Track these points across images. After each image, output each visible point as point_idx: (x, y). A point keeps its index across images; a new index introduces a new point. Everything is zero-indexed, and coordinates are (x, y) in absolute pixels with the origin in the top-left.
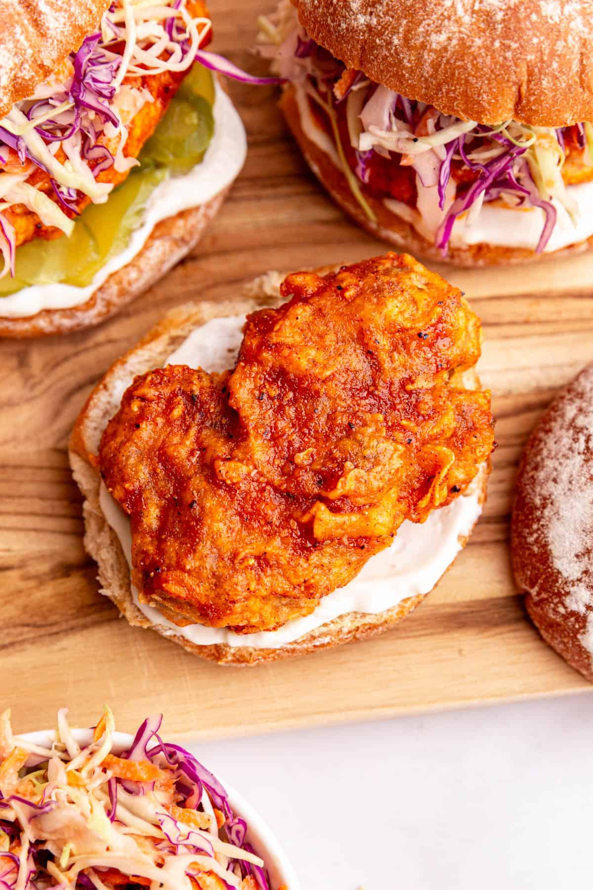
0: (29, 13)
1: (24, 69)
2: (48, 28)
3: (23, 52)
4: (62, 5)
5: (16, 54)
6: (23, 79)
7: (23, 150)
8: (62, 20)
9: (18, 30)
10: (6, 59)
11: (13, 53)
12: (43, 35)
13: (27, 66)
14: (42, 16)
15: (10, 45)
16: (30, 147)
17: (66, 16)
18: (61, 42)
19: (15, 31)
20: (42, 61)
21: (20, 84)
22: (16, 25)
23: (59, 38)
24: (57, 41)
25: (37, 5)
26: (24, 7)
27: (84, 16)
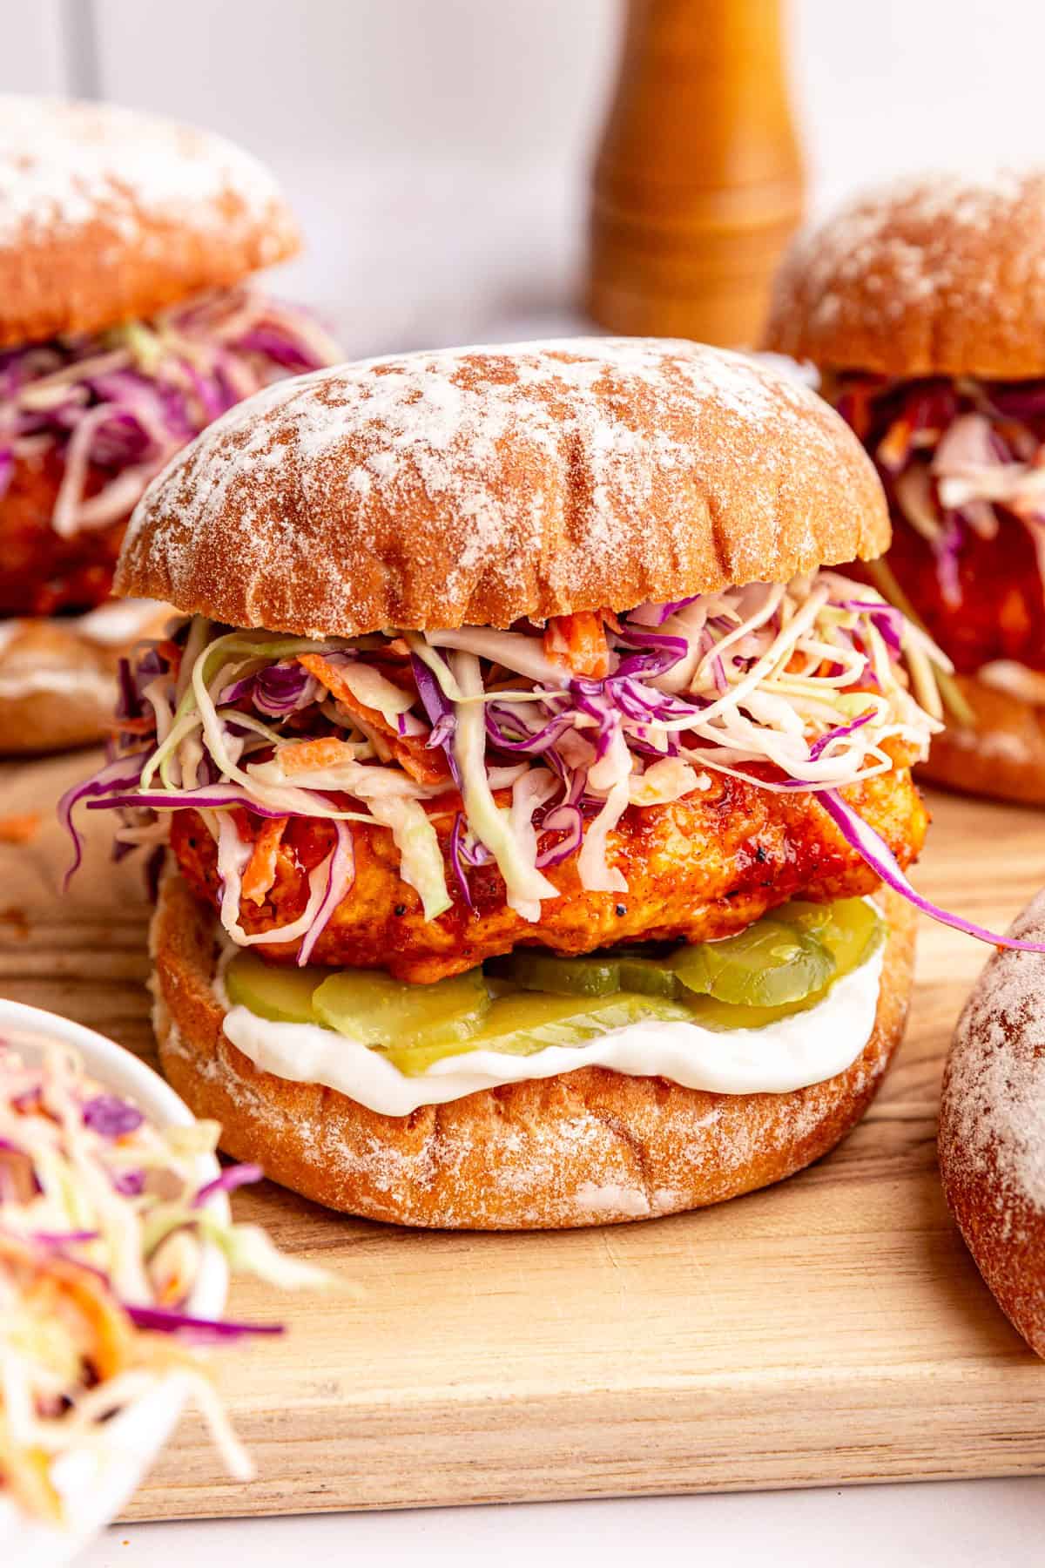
0: (573, 495)
1: (512, 564)
2: (588, 532)
3: (526, 535)
4: (633, 515)
5: (513, 530)
6: (501, 582)
7: (444, 732)
8: (619, 537)
9: (539, 499)
10: (491, 526)
11: (508, 527)
12: (575, 539)
13: (518, 562)
14: (590, 509)
15: (512, 511)
16: (458, 737)
17: (629, 535)
18: (598, 569)
19: (533, 498)
20: (548, 576)
21: (493, 588)
22: (540, 492)
23: (599, 559)
24: (593, 562)
25: (593, 488)
26: (570, 484)
27: (661, 559)
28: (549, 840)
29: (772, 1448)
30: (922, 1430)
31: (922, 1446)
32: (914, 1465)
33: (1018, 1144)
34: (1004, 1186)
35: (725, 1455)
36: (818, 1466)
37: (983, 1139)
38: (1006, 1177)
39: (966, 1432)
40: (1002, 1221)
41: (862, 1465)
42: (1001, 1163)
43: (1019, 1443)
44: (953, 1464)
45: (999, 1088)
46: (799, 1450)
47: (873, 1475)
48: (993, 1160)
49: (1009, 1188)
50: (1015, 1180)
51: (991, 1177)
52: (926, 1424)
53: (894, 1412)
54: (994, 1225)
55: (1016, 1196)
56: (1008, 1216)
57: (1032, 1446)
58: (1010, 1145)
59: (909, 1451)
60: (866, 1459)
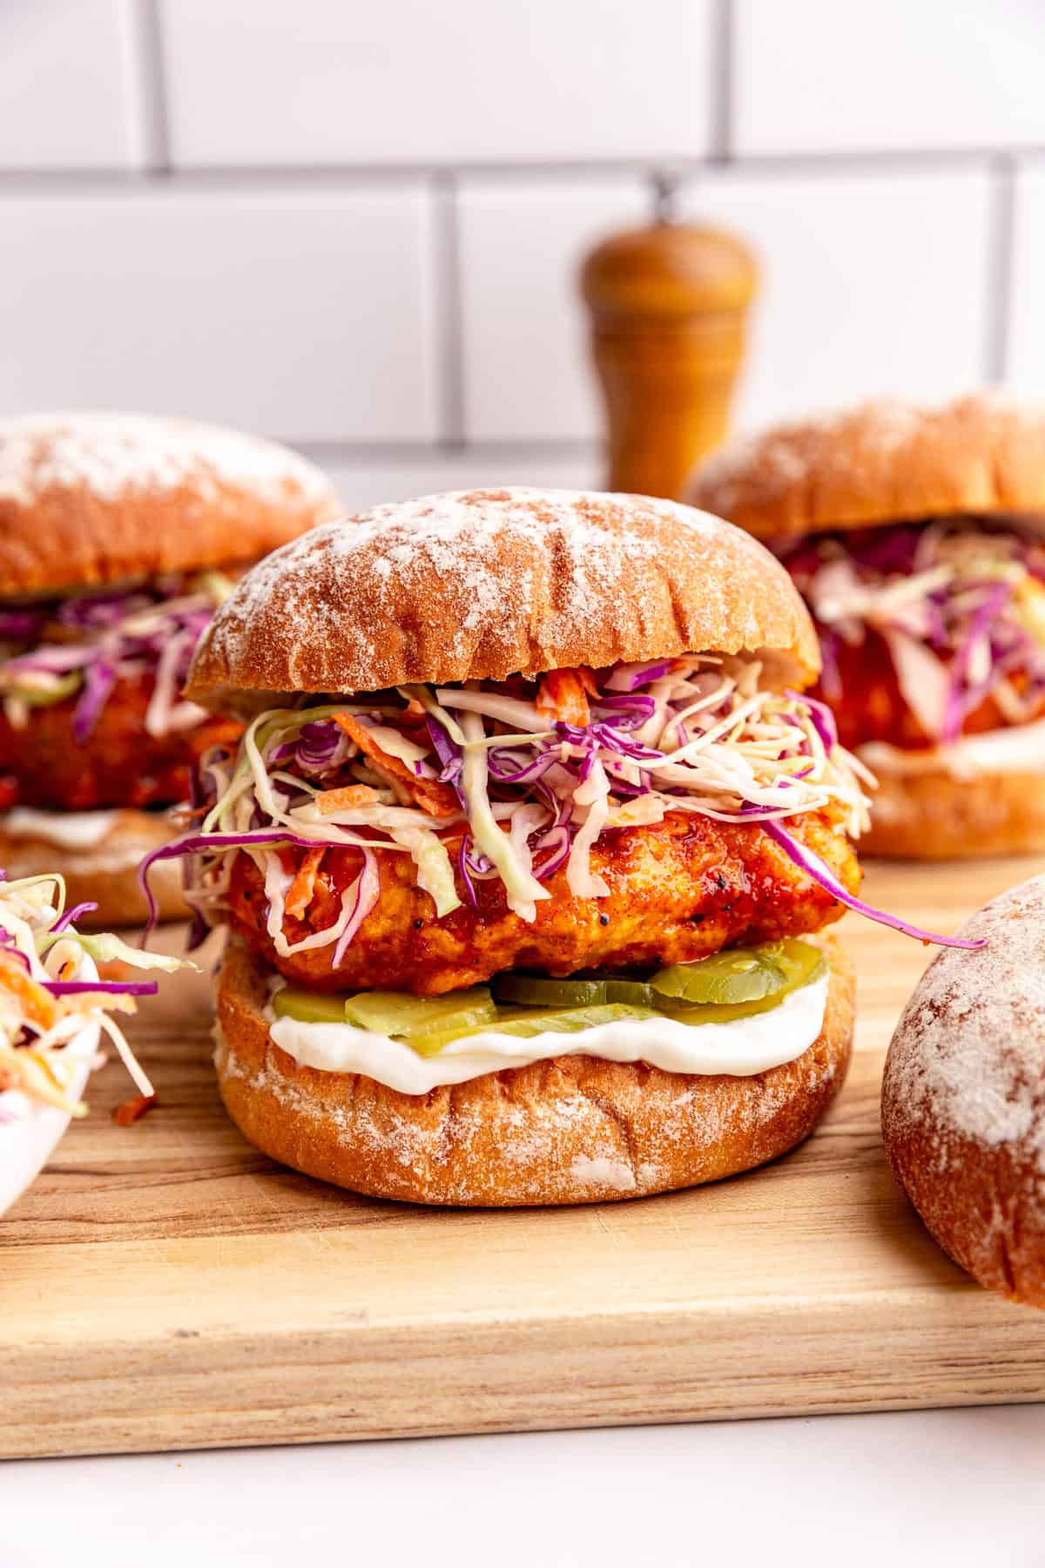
0: (557, 576)
1: (507, 626)
2: (569, 602)
3: (518, 602)
4: (606, 589)
5: (507, 599)
6: (499, 641)
7: (453, 771)
8: (594, 605)
9: (528, 575)
10: (489, 595)
11: (504, 596)
12: (558, 607)
13: (512, 624)
14: (570, 584)
15: (506, 584)
16: (465, 774)
17: (603, 604)
18: (578, 632)
19: (524, 574)
20: (537, 637)
21: (491, 647)
22: (529, 570)
23: (580, 623)
24: (574, 625)
25: (573, 570)
26: (554, 568)
27: (630, 624)
28: (541, 856)
29: (747, 1373)
30: (877, 1356)
31: (879, 1372)
32: (872, 1391)
33: (949, 1089)
34: (939, 1126)
35: (704, 1380)
36: (788, 1392)
37: (918, 1095)
38: (940, 1119)
39: (917, 1358)
40: (939, 1156)
41: (825, 1391)
42: (935, 1108)
43: (964, 1369)
44: (909, 1391)
45: (931, 1051)
46: (771, 1375)
47: (836, 1401)
48: (928, 1109)
49: (943, 1127)
50: (948, 1119)
51: (928, 1122)
52: (881, 1349)
53: (852, 1336)
54: (932, 1162)
55: (950, 1132)
56: (944, 1150)
57: (974, 1372)
58: (942, 1091)
59: (869, 1377)
60: (831, 1385)
